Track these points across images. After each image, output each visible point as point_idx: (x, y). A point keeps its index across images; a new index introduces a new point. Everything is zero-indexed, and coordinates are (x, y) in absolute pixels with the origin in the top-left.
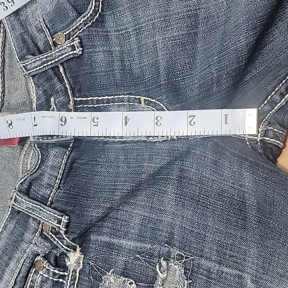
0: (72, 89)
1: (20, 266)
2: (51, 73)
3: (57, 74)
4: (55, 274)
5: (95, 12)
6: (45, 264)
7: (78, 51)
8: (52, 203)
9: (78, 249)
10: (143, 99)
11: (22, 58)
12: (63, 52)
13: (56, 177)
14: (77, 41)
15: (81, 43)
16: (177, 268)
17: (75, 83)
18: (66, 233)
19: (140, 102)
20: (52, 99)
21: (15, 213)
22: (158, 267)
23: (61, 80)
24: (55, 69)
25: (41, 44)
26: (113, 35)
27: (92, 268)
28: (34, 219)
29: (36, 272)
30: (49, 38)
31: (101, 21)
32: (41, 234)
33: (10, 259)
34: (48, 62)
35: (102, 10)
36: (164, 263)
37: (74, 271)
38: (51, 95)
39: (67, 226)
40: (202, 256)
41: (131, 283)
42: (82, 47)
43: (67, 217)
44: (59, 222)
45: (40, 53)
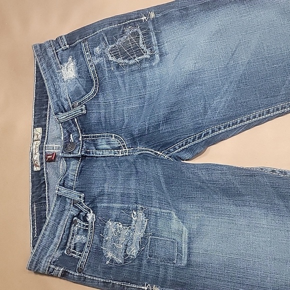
0: (81, 131)
1: (66, 222)
2: (71, 122)
3: (74, 122)
4: (84, 225)
5: (94, 92)
6: (78, 221)
7: (84, 112)
8: (75, 189)
9: (91, 211)
10: (113, 135)
11: (56, 114)
12: (77, 112)
13: (74, 175)
14: (84, 106)
15: (86, 108)
16: (141, 215)
17: (82, 127)
18: (84, 202)
19: (112, 137)
20: (71, 135)
21: (59, 197)
22: (132, 215)
23: (76, 126)
24: (73, 120)
25: (66, 107)
26: (102, 104)
27: (100, 221)
28: (69, 198)
29: (75, 226)
30: (70, 104)
31: (97, 97)
32: (74, 205)
33: (60, 220)
34: (69, 116)
35: (98, 92)
36: (135, 213)
37: (92, 223)
38: (71, 133)
39: (84, 198)
40: (152, 207)
41: (119, 225)
42: (86, 110)
43: (83, 194)
44: (80, 197)
45: (66, 111)
